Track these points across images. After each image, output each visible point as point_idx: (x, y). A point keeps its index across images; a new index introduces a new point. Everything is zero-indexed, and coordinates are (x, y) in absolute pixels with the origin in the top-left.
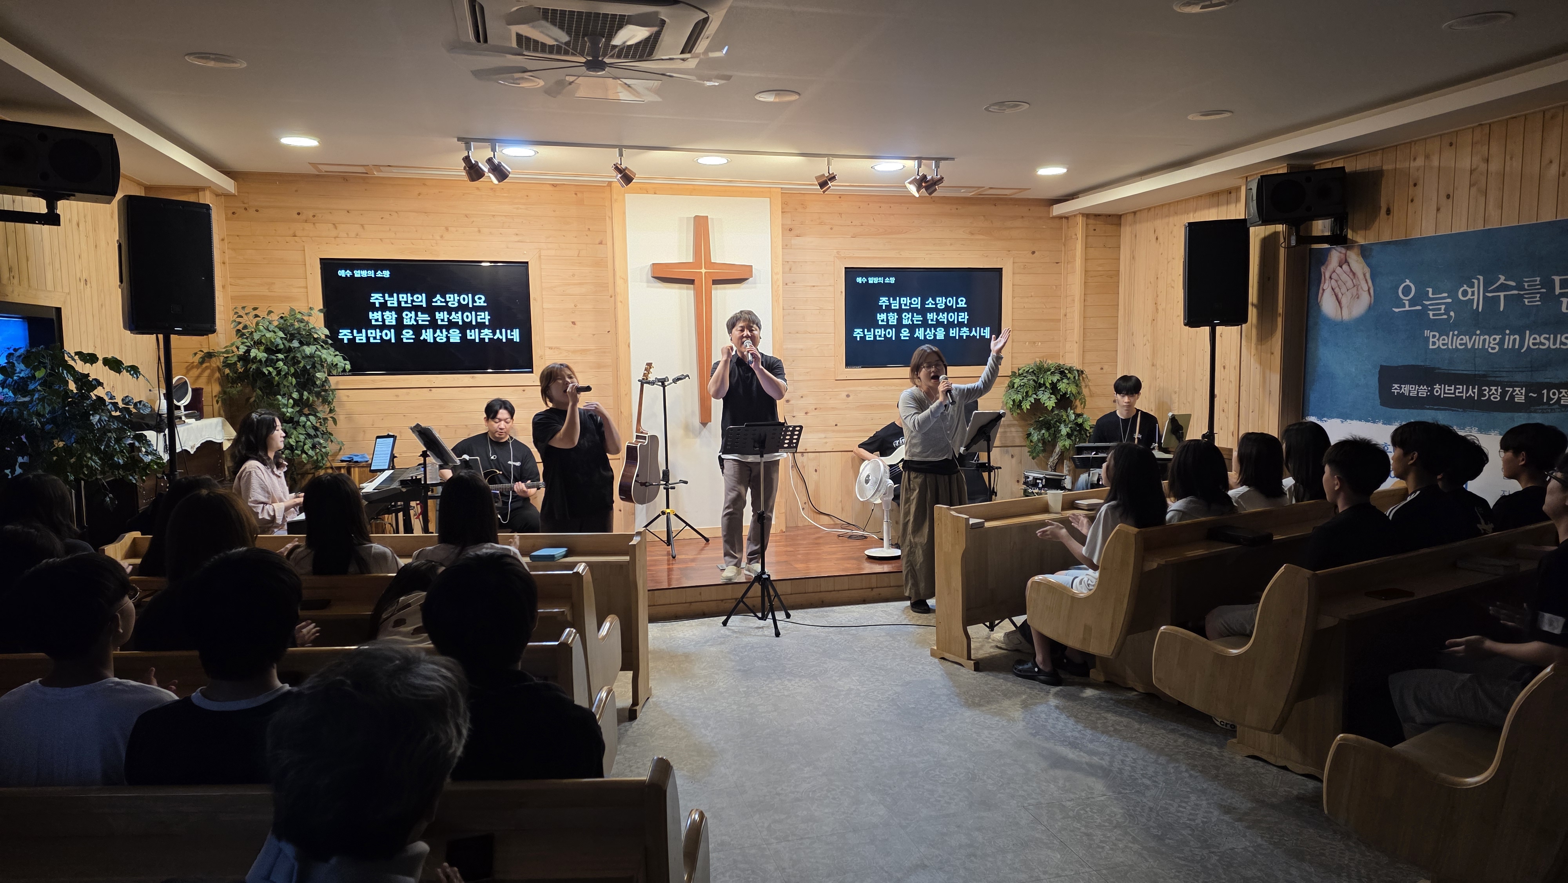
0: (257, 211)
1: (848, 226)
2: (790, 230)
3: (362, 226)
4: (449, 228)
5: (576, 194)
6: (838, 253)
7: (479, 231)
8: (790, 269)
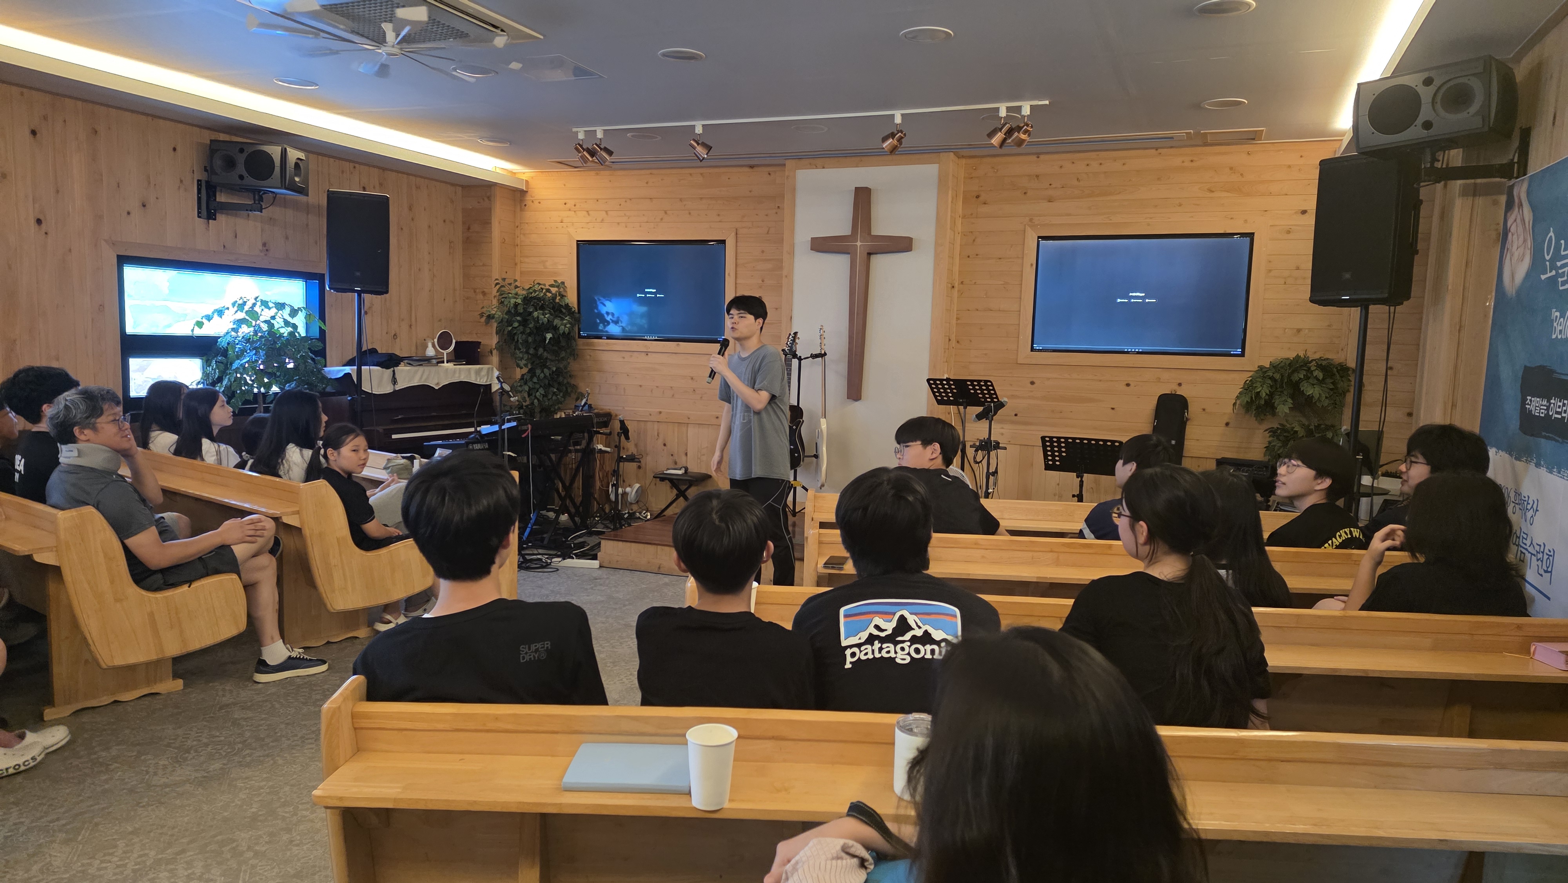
0: (539, 203)
1: (1047, 189)
2: (978, 197)
3: (606, 212)
4: (668, 212)
5: (769, 174)
6: (1031, 220)
7: (690, 213)
8: (974, 241)
